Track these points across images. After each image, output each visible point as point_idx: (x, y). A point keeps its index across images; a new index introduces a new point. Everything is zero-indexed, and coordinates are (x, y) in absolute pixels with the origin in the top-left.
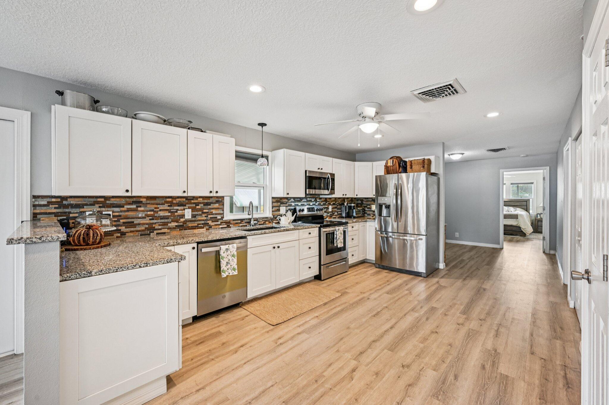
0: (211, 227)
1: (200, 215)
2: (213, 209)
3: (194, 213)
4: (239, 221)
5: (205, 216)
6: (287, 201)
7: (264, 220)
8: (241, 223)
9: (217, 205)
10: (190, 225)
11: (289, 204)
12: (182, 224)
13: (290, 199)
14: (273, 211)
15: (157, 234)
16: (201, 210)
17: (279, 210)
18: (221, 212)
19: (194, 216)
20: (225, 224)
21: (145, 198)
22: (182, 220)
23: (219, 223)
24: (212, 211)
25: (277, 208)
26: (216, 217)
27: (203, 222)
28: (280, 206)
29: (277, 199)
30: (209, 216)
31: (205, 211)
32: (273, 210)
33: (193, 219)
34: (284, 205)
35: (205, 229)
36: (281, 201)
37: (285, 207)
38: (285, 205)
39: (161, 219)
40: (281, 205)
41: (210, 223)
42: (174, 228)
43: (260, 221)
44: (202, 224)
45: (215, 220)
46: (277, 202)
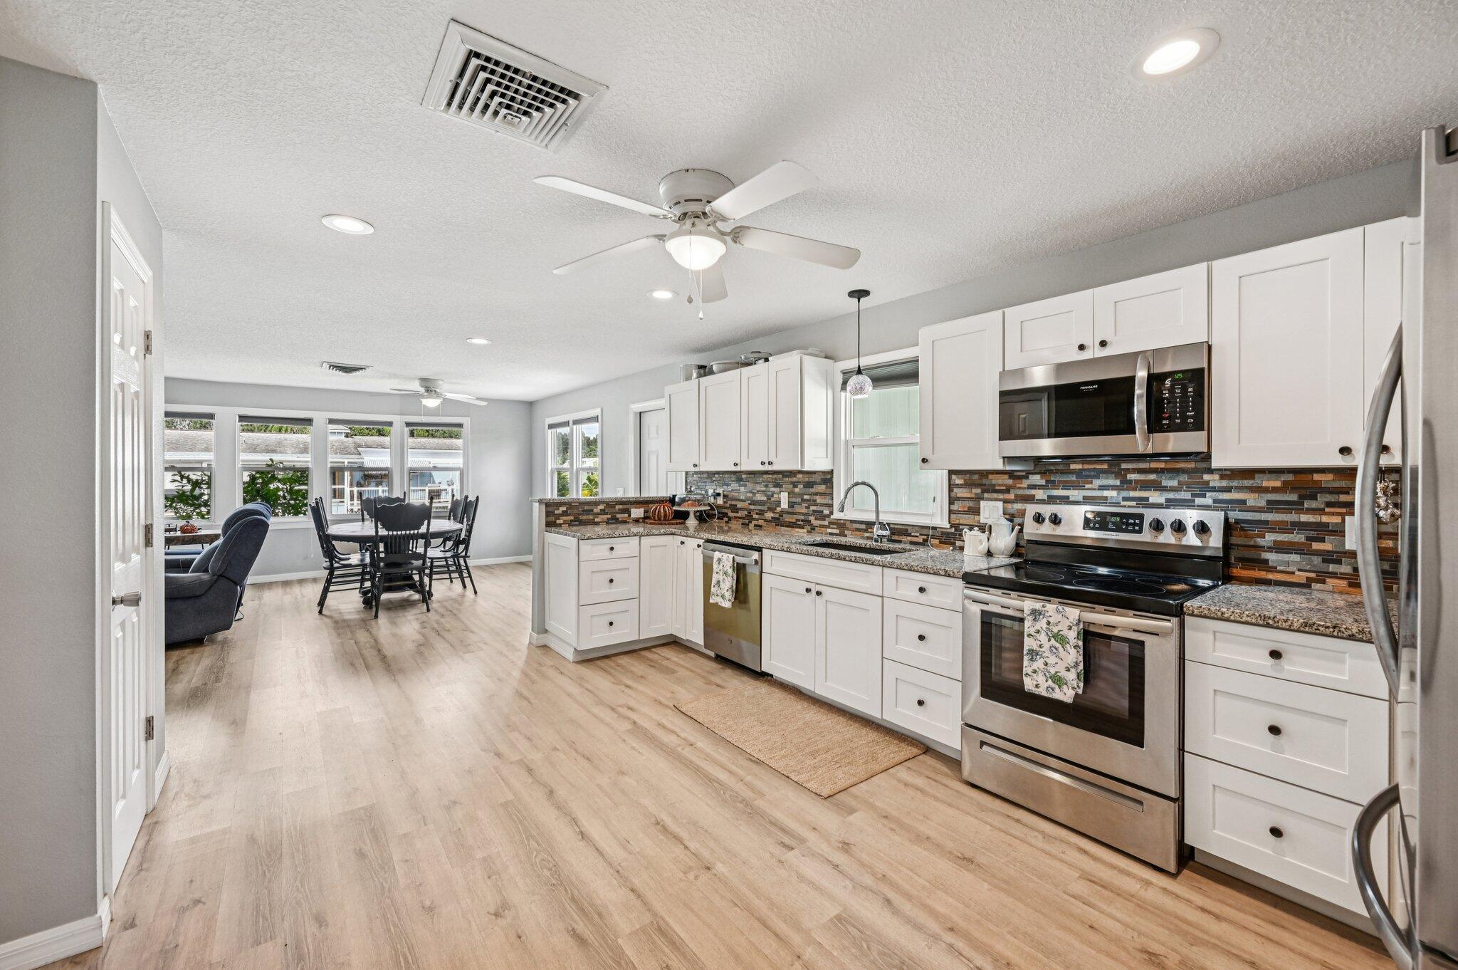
0: (814, 529)
1: (800, 504)
2: (816, 494)
3: (793, 500)
4: (864, 527)
5: (806, 508)
6: (1010, 482)
7: (925, 532)
8: (866, 531)
9: (822, 488)
10: (788, 518)
11: (1020, 492)
12: (777, 516)
13: (1027, 477)
14: (951, 512)
15: (755, 525)
16: (801, 495)
17: (977, 511)
18: (830, 502)
19: (791, 505)
20: (835, 526)
21: (746, 473)
22: (779, 509)
23: (826, 523)
24: (815, 497)
25: (971, 504)
26: (822, 512)
27: (802, 517)
28: (978, 499)
29: (968, 477)
30: (813, 508)
31: (806, 497)
32: (955, 507)
33: (791, 510)
34: (995, 495)
35: (805, 530)
36: (984, 481)
37: (1000, 504)
38: (1001, 496)
39: (759, 505)
40: (986, 495)
41: (812, 519)
42: (770, 521)
43: (913, 534)
44: (802, 521)
45: (823, 518)
46: (969, 485)
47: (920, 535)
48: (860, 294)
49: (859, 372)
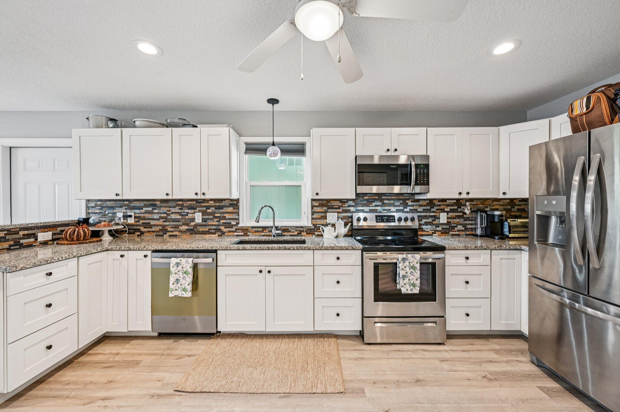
0: (224, 234)
1: (211, 219)
2: (226, 213)
3: (204, 217)
4: (261, 229)
5: (217, 221)
6: (340, 204)
7: (298, 229)
8: (262, 231)
9: (231, 209)
10: (201, 229)
11: (344, 208)
12: (192, 228)
13: (347, 202)
14: (312, 219)
15: (170, 236)
16: (213, 214)
17: (325, 218)
18: (237, 217)
19: (204, 220)
20: (241, 231)
21: (159, 201)
22: (193, 224)
23: (234, 229)
24: (225, 215)
25: (323, 214)
26: (231, 223)
27: (214, 227)
28: (326, 212)
29: (320, 202)
30: (222, 221)
31: (216, 215)
32: (314, 216)
33: (204, 223)
34: (334, 210)
35: (217, 235)
36: (328, 204)
37: (336, 214)
38: (336, 210)
39: (173, 221)
40: (329, 210)
41: (222, 228)
42: (185, 232)
43: (291, 231)
44: (214, 229)
45: (229, 225)
46: (321, 205)
47: (296, 231)
48: (273, 101)
49: (273, 144)
